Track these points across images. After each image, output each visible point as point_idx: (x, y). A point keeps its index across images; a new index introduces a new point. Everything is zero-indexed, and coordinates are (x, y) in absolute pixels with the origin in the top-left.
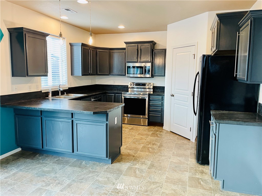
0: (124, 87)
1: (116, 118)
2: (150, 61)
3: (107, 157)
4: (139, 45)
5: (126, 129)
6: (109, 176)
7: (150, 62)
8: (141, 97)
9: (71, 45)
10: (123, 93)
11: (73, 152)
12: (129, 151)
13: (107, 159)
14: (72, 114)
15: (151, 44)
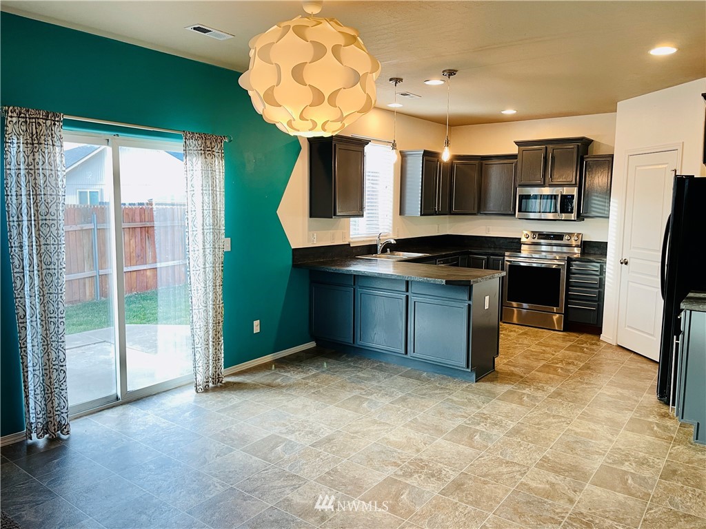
0: (512, 242)
1: (487, 298)
2: (574, 182)
3: (468, 367)
4: (550, 147)
5: (512, 333)
6: (471, 397)
7: (576, 184)
8: (554, 264)
9: (403, 155)
10: (507, 254)
11: (406, 353)
12: (512, 368)
13: (467, 370)
14: (407, 282)
15: (579, 144)
